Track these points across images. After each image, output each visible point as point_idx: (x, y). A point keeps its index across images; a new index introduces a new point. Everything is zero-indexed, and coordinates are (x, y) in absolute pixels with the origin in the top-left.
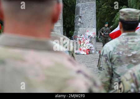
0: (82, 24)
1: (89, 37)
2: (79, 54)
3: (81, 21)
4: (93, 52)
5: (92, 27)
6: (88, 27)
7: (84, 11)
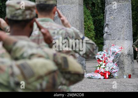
0: (109, 34)
1: (113, 53)
2: (93, 78)
3: (108, 31)
4: (116, 75)
5: (124, 39)
6: (119, 39)
7: (112, 16)
